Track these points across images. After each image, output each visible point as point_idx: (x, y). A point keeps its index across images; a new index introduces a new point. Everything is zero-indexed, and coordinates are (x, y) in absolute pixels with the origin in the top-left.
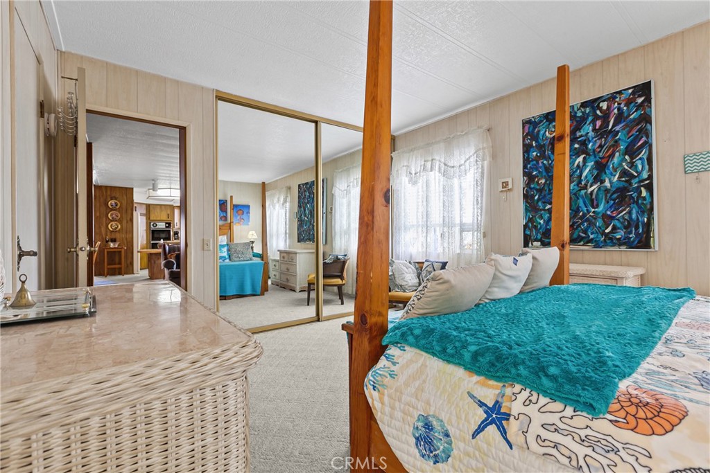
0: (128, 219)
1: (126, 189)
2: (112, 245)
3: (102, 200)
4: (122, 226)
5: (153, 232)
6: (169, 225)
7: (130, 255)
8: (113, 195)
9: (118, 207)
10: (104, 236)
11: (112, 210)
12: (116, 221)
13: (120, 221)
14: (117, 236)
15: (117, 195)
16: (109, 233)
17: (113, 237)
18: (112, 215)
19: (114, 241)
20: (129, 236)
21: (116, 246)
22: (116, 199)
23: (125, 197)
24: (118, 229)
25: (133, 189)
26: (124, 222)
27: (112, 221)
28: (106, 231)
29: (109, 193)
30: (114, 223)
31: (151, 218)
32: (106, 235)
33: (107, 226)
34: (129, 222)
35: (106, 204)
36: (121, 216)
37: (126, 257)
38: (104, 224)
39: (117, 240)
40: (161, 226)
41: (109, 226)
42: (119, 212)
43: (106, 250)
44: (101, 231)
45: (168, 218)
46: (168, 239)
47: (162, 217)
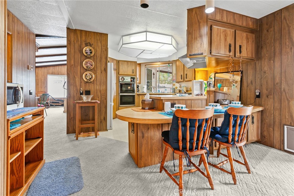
0: (103, 69)
1: (101, 34)
2: (85, 98)
3: (77, 46)
4: (96, 77)
5: (121, 85)
6: (133, 79)
7: (103, 109)
8: (88, 41)
9: (92, 55)
10: (78, 88)
11: (86, 57)
12: (91, 70)
13: (94, 70)
14: (91, 88)
15: (92, 41)
16: (83, 84)
17: (88, 89)
18: (87, 63)
19: (88, 93)
20: (103, 88)
21: (90, 100)
22: (91, 45)
23: (100, 45)
24: (92, 80)
25: (107, 34)
26: (99, 72)
27: (86, 70)
28: (81, 82)
29: (84, 38)
30: (88, 73)
31: (120, 73)
32: (81, 86)
33: (81, 76)
34: (103, 72)
35: (81, 51)
36: (96, 65)
37: (100, 111)
38: (79, 73)
39: (91, 92)
40: (128, 80)
41: (84, 75)
42: (94, 61)
43: (77, 105)
44: (75, 82)
45: (133, 73)
46: (133, 91)
47: (128, 72)
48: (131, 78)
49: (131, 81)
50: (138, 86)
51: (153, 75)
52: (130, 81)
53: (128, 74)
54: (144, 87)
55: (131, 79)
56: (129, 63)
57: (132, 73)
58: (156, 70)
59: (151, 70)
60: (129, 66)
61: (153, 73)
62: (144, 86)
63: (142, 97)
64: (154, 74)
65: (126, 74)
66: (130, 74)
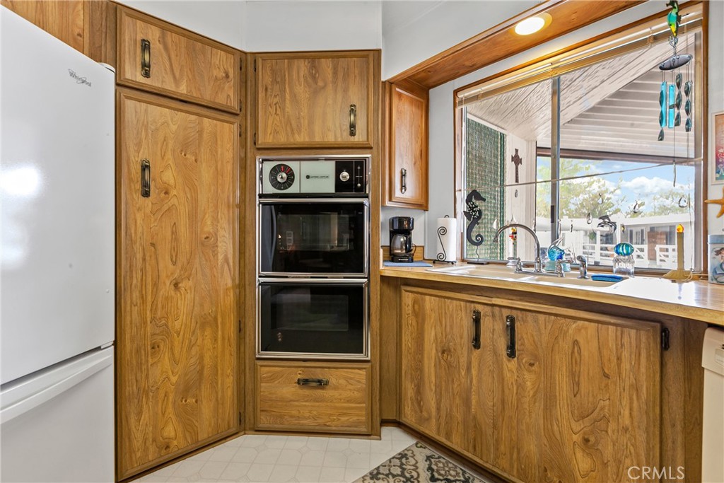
31: (266, 137)
45: (353, 134)
46: (352, 259)
47: (317, 128)
48: (341, 166)
49: (341, 187)
50: (408, 219)
51: (510, 165)
52: (332, 190)
53: (318, 139)
54: (443, 231)
55: (338, 172)
56: (326, 65)
57: (347, 133)
58: (528, 141)
59: (503, 136)
60: (324, 87)
61: (509, 153)
62: (441, 222)
63: (415, 302)
64: (517, 160)
65: (302, 139)
66: (330, 139)
